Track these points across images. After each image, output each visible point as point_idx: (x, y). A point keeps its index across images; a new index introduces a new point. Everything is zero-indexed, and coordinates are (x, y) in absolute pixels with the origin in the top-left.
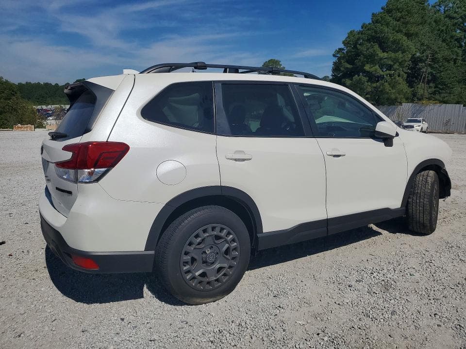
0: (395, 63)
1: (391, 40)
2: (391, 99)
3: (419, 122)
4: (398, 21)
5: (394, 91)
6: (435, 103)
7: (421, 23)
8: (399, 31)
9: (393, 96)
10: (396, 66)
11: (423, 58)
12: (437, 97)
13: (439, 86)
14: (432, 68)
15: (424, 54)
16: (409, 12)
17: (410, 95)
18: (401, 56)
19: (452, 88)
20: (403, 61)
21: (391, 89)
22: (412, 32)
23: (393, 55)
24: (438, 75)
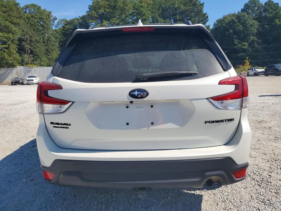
0: (9, 41)
1: (3, 25)
2: (9, 63)
3: (36, 77)
4: (5, 13)
5: (11, 58)
6: (37, 66)
7: (19, 18)
8: (7, 20)
9: (10, 62)
10: (9, 42)
11: (25, 39)
12: (35, 62)
13: (35, 57)
14: (31, 45)
15: (25, 37)
16: (11, 9)
17: (20, 61)
18: (12, 36)
19: (42, 58)
20: (13, 39)
21: (9, 57)
22: (15, 22)
23: (6, 35)
24: (34, 50)
